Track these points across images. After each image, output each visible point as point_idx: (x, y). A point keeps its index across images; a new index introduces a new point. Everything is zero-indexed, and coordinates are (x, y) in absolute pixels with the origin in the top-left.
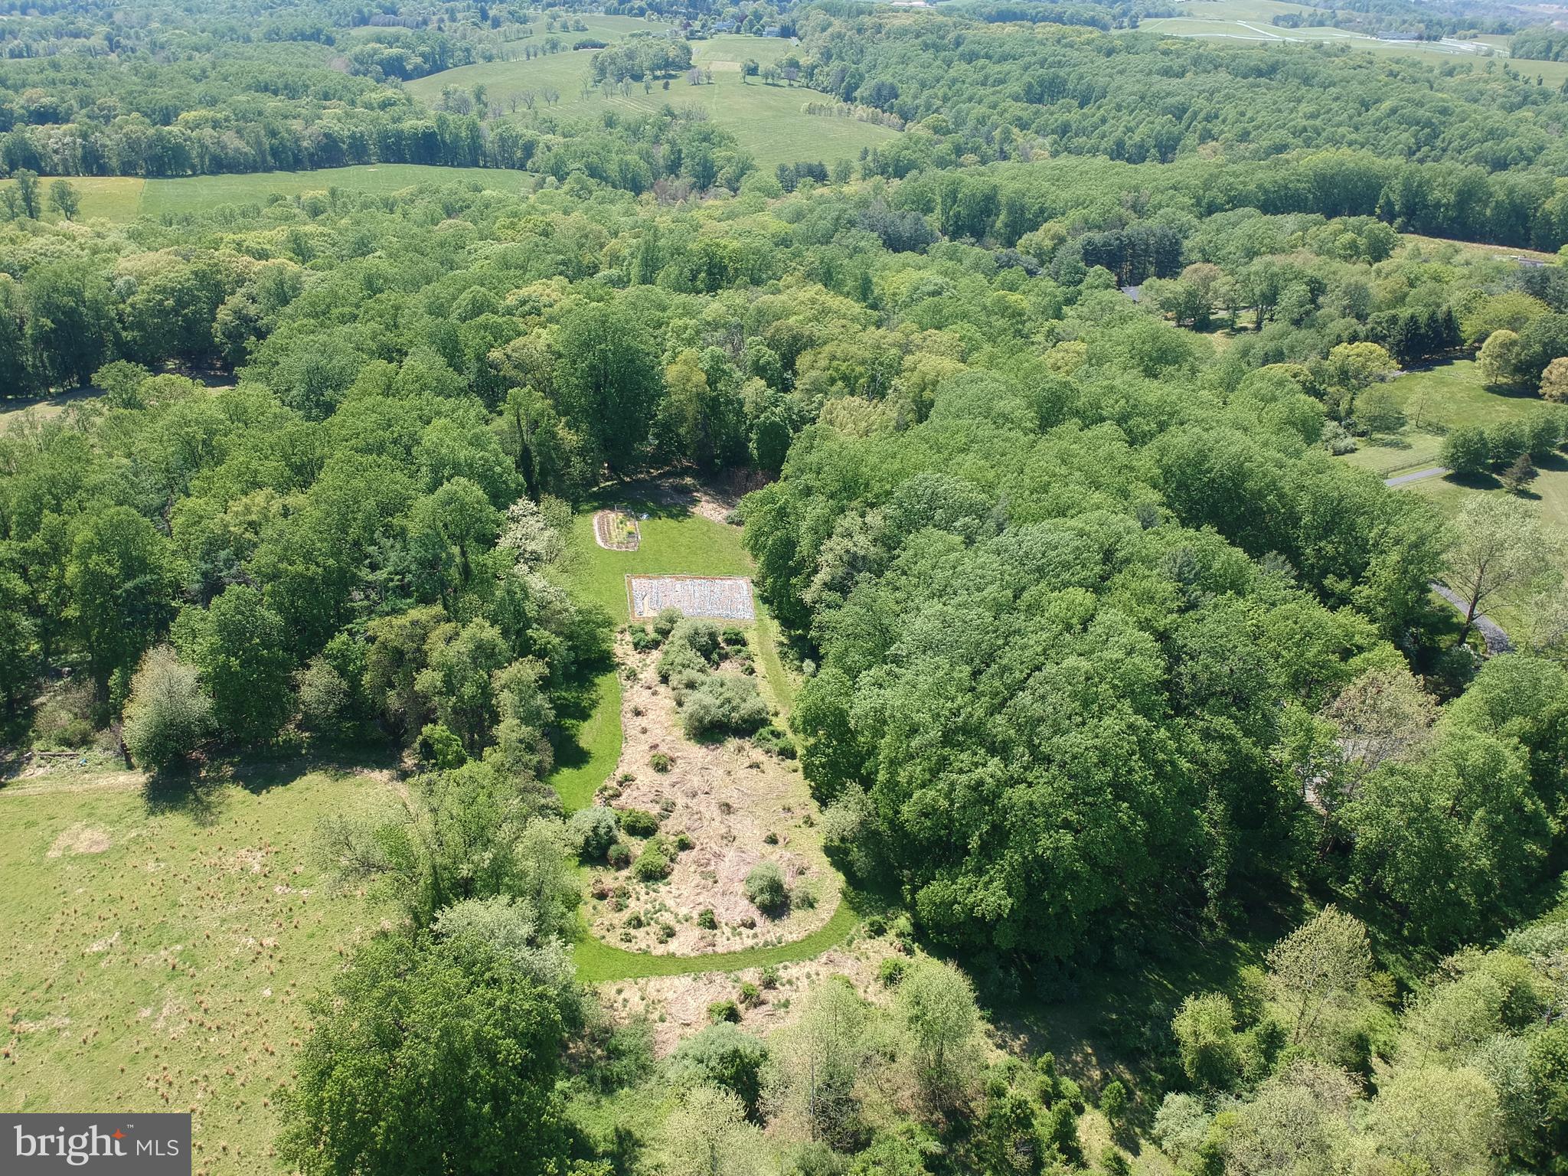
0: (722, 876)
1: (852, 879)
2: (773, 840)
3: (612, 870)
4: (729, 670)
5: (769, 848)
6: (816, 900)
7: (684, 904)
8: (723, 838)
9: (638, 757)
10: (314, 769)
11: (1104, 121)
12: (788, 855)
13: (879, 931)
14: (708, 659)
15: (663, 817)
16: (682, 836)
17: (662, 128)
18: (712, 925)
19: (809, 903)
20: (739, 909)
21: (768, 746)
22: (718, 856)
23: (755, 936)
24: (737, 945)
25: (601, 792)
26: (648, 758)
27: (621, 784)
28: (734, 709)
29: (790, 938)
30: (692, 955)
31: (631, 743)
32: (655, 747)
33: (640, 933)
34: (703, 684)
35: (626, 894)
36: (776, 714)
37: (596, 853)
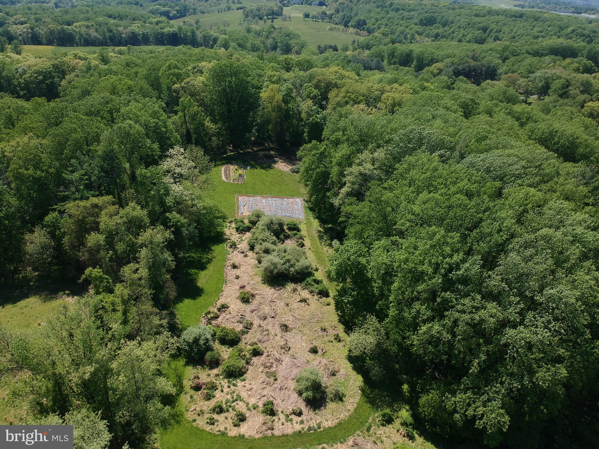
0: (280, 375)
1: (367, 380)
2: (314, 351)
3: (207, 369)
4: (290, 244)
5: (312, 356)
6: (344, 395)
7: (253, 396)
8: (282, 348)
9: (232, 293)
10: (35, 294)
11: (453, 32)
12: (324, 361)
13: (388, 420)
14: (278, 237)
15: (244, 333)
16: (255, 347)
17: (270, 33)
18: (272, 413)
19: (339, 397)
20: (291, 401)
21: (312, 288)
22: (278, 361)
23: (302, 422)
24: (289, 429)
25: (206, 314)
26: (238, 294)
27: (219, 310)
28: (292, 266)
30: (257, 436)
31: (229, 284)
32: (243, 287)
33: (220, 418)
34: (274, 250)
35: (213, 387)
36: (317, 270)
37: (197, 357)
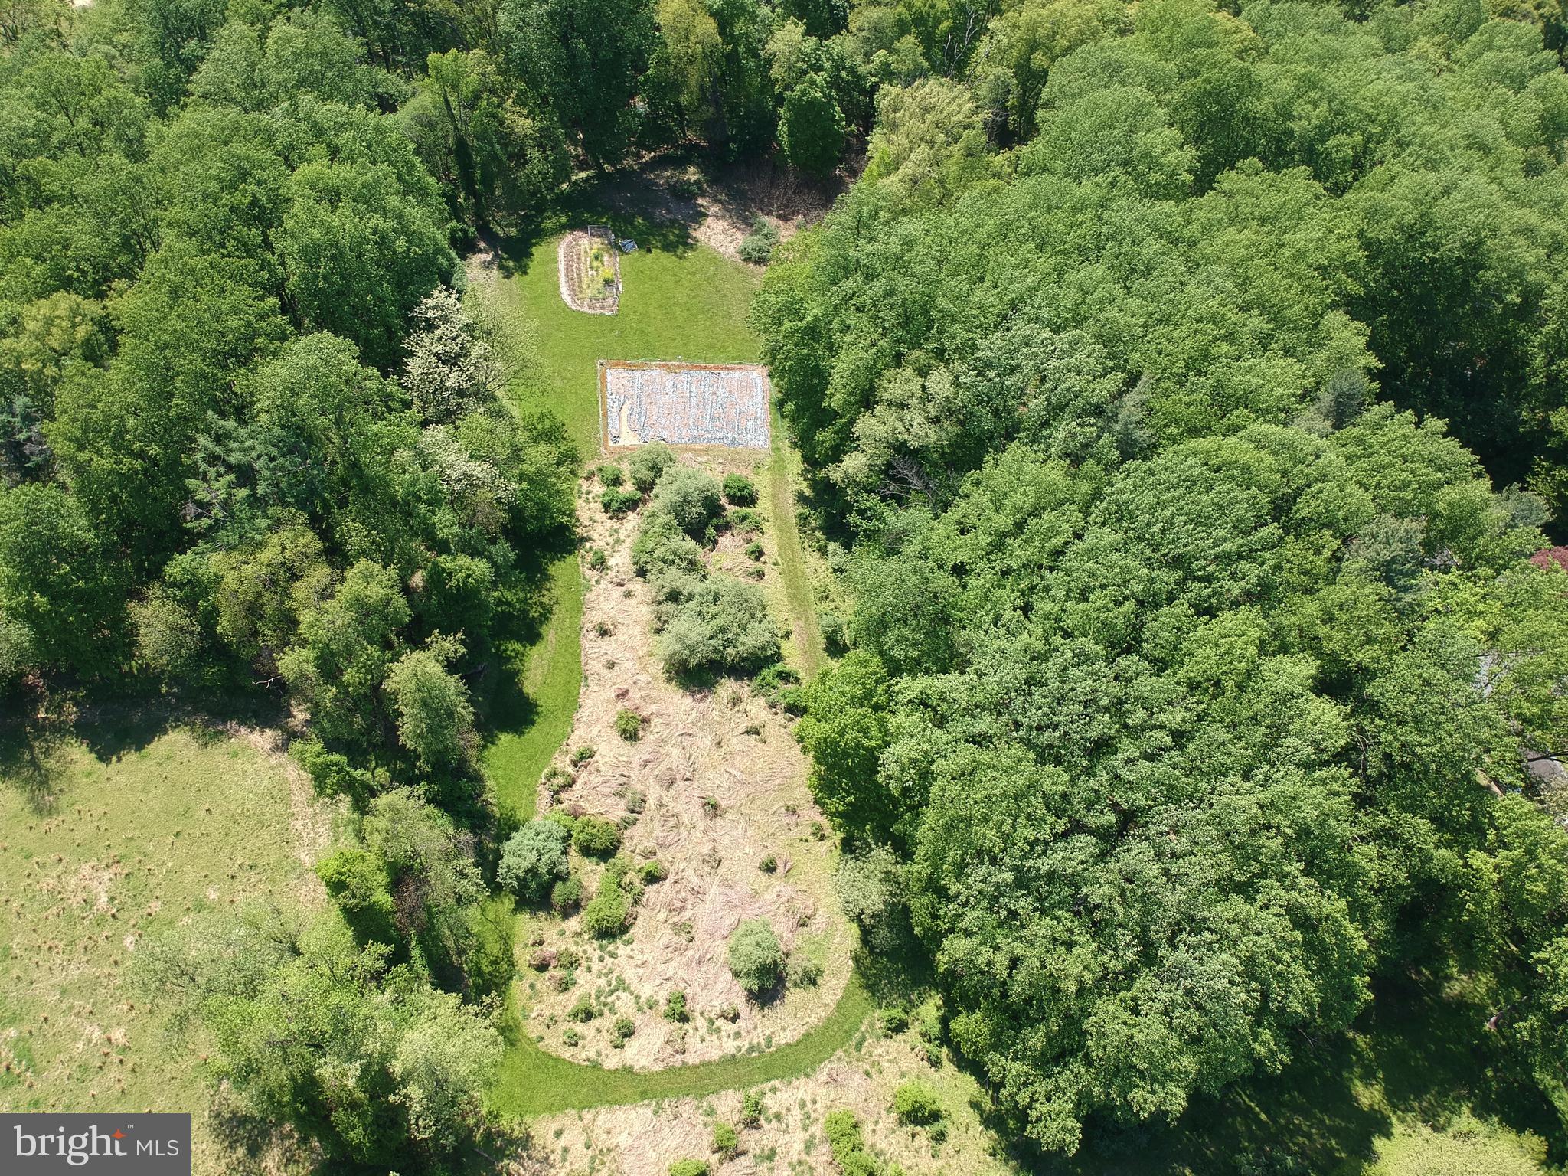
0: (700, 929)
2: (770, 868)
3: (558, 920)
4: (730, 550)
5: (764, 877)
6: (820, 973)
7: (648, 979)
8: (704, 861)
9: (601, 711)
10: (177, 722)
12: (788, 891)
13: (898, 1028)
14: (700, 539)
15: (627, 824)
16: (651, 859)
18: (684, 1017)
21: (773, 695)
22: (697, 893)
23: (738, 1035)
24: (714, 1050)
25: (549, 779)
26: (613, 715)
27: (575, 764)
29: (784, 1038)
30: (656, 1068)
31: (592, 685)
32: (623, 695)
33: (587, 1030)
35: (572, 964)
36: (788, 638)
37: (536, 897)
